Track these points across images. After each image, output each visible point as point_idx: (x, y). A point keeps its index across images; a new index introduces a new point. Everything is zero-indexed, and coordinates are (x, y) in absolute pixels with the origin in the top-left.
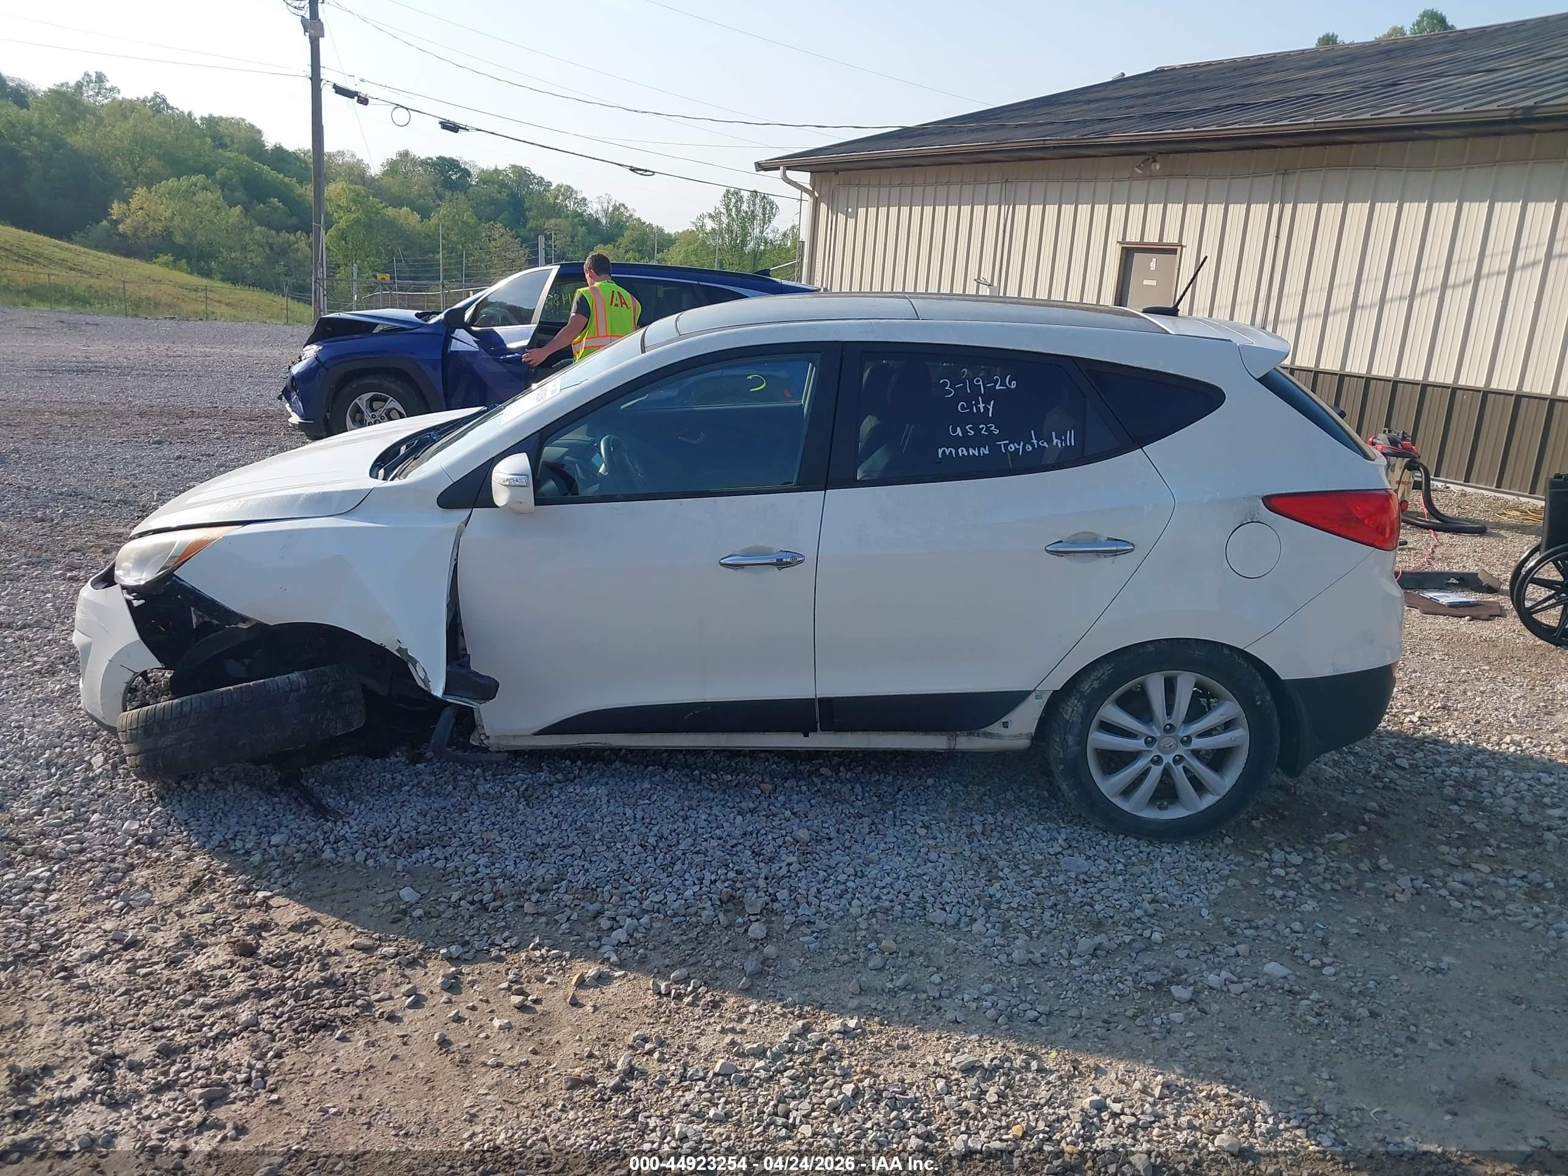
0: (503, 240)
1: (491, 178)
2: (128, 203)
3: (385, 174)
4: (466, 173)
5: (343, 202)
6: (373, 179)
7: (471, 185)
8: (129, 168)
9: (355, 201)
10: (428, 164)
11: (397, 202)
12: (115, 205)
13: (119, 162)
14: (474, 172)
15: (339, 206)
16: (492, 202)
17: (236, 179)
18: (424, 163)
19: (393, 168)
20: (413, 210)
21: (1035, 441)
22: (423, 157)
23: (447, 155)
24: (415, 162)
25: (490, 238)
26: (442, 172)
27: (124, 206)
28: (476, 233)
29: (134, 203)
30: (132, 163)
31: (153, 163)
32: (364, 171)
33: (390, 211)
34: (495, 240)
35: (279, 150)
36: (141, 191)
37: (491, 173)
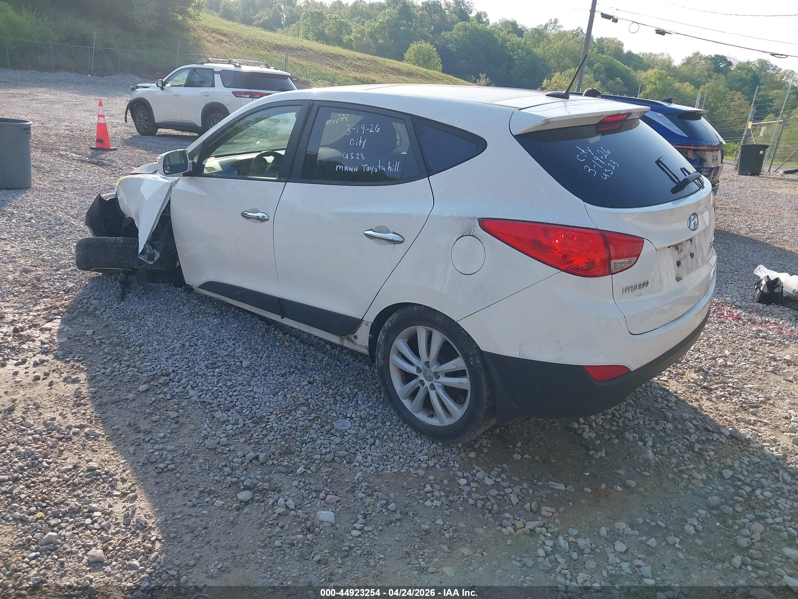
0: (740, 101)
1: (745, 67)
2: (551, 80)
3: (683, 65)
4: (730, 64)
5: (653, 80)
6: (675, 67)
7: (731, 71)
8: (557, 64)
9: (659, 79)
10: (709, 59)
11: (683, 79)
12: (545, 81)
13: (552, 61)
14: (735, 63)
15: (650, 82)
16: (741, 80)
17: (603, 68)
18: (706, 58)
19: (688, 62)
20: (691, 83)
21: (379, 166)
22: (706, 55)
23: (721, 54)
24: (701, 58)
25: (732, 100)
26: (715, 63)
27: (549, 81)
28: (725, 97)
29: (553, 80)
30: (558, 61)
31: (567, 61)
32: (670, 63)
33: (677, 85)
34: (734, 101)
35: (630, 53)
36: (558, 74)
37: (745, 64)
